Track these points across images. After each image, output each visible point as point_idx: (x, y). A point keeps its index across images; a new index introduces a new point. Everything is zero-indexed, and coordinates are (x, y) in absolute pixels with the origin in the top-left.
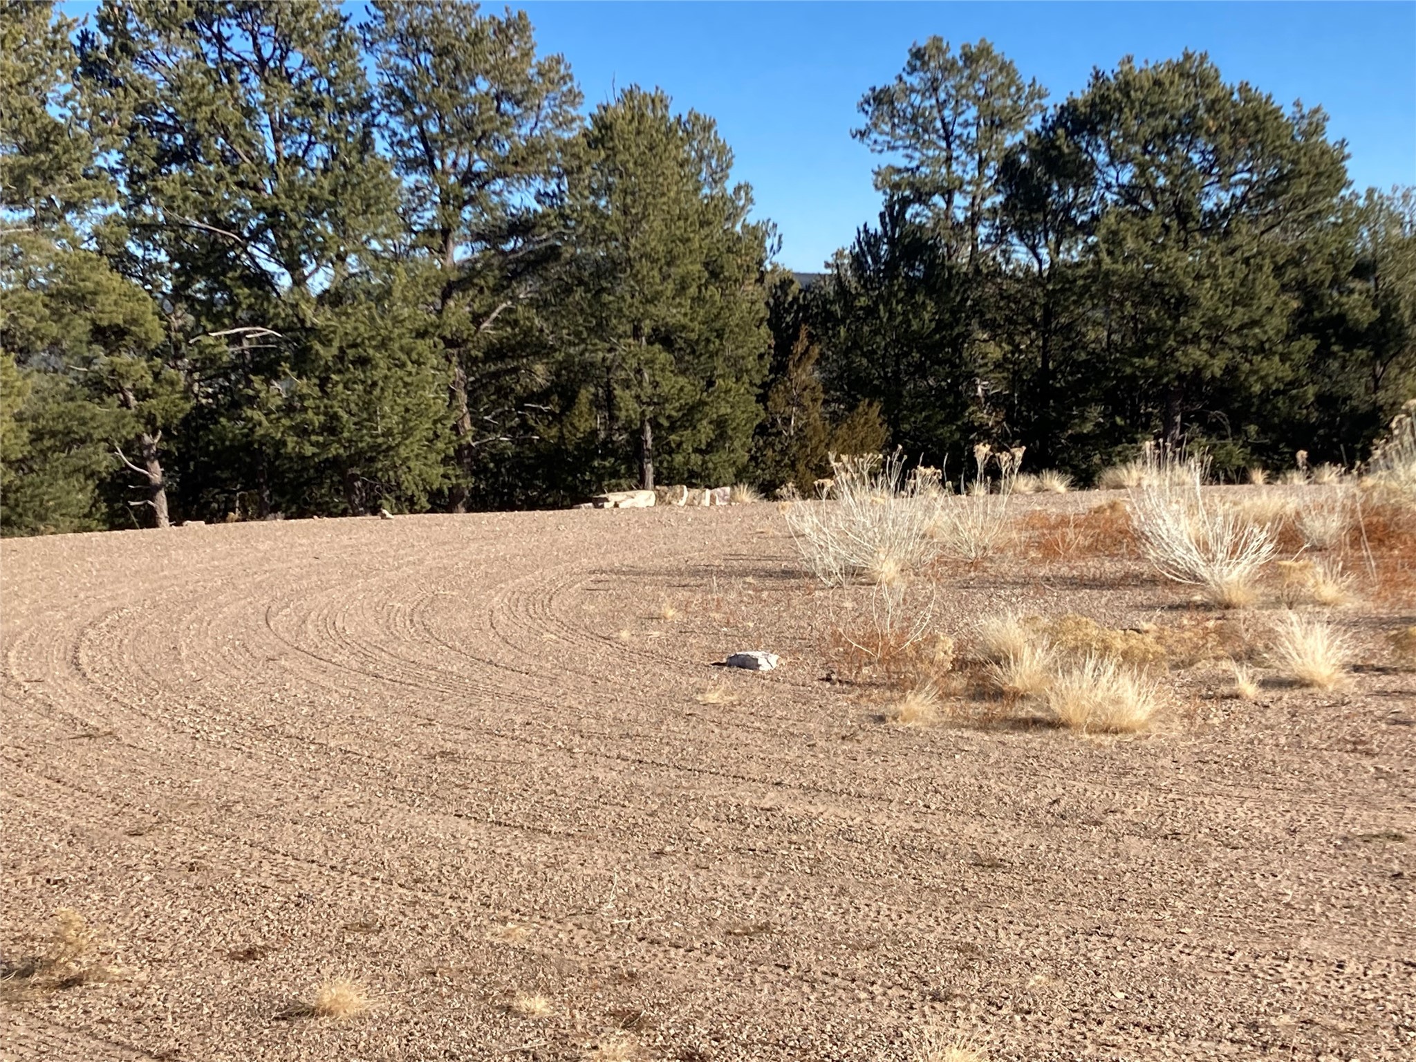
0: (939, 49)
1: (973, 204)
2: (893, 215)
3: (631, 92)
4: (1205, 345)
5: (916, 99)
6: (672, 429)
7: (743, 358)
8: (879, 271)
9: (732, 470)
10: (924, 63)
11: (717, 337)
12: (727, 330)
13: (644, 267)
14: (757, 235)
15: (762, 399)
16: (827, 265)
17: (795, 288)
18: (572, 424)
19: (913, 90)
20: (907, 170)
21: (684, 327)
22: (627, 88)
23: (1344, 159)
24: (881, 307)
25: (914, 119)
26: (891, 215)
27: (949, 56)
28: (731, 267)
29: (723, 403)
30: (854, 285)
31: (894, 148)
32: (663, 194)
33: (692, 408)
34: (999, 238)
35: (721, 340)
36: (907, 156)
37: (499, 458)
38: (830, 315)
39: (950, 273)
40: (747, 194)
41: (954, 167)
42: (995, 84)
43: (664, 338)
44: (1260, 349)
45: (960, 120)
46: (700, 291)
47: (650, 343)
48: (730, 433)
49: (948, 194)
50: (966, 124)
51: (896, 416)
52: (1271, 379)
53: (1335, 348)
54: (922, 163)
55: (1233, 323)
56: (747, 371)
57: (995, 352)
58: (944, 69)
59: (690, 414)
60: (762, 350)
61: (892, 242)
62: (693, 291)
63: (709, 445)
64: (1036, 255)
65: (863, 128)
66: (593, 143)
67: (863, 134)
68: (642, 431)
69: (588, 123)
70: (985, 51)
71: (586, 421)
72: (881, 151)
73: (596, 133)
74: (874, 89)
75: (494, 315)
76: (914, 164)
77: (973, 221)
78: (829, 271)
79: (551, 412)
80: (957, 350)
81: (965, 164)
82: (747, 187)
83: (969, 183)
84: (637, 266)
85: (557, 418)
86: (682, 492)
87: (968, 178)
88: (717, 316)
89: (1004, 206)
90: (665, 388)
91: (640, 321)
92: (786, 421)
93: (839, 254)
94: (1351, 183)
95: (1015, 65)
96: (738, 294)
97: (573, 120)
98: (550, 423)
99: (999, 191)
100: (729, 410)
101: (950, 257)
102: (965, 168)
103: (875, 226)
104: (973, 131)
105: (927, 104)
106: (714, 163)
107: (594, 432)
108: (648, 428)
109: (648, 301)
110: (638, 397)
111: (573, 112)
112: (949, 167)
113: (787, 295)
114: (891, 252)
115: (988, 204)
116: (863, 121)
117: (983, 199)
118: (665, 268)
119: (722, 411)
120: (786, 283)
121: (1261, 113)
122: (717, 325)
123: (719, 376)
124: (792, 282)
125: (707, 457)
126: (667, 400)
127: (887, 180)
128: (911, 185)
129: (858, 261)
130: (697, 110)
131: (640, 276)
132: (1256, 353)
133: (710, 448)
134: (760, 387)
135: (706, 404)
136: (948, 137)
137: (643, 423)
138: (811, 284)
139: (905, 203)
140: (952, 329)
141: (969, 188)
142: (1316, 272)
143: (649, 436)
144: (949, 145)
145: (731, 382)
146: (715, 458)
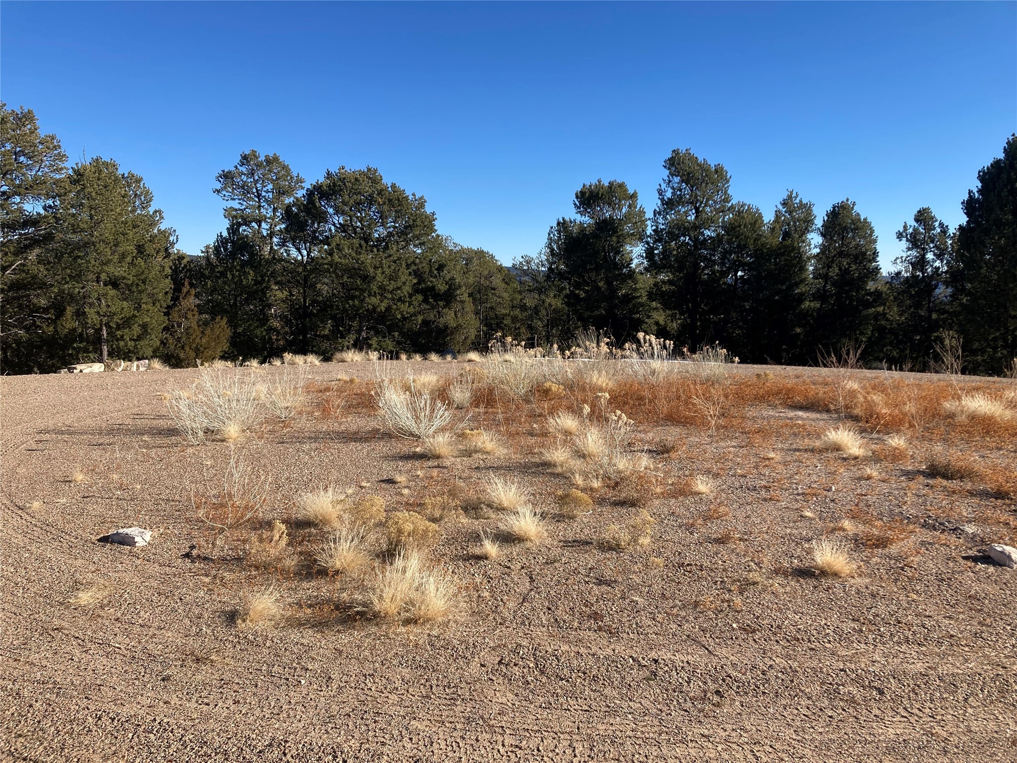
0: (255, 156)
1: (270, 228)
2: (233, 229)
3: (97, 160)
4: (378, 297)
5: (244, 178)
6: (118, 327)
7: (157, 294)
8: (227, 255)
9: (151, 349)
10: (248, 162)
11: (143, 283)
12: (148, 280)
13: (101, 247)
14: (165, 234)
15: (167, 314)
16: (202, 252)
17: (185, 261)
18: (62, 325)
19: (243, 174)
20: (240, 210)
21: (124, 278)
22: (95, 158)
23: (434, 220)
24: (228, 273)
25: (243, 187)
26: (232, 230)
27: (260, 159)
28: (150, 249)
29: (145, 316)
30: (215, 261)
31: (234, 199)
32: (112, 210)
33: (129, 318)
34: (283, 244)
35: (145, 285)
36: (240, 203)
37: (18, 342)
38: (203, 275)
39: (260, 258)
40: (160, 214)
41: (262, 210)
42: (281, 174)
43: (114, 283)
44: (400, 300)
45: (265, 189)
46: (133, 260)
47: (105, 285)
48: (149, 331)
49: (259, 223)
50: (267, 192)
51: (236, 323)
52: (405, 313)
53: (431, 300)
54: (247, 208)
55: (391, 288)
56: (159, 301)
57: (281, 295)
58: (257, 165)
59: (127, 322)
60: (167, 290)
61: (232, 242)
62: (129, 259)
63: (138, 336)
64: (300, 253)
65: (219, 188)
66: (74, 182)
67: (219, 191)
68: (101, 329)
69: (71, 172)
70: (276, 159)
71: (69, 323)
72: (227, 200)
73: (75, 177)
74: (223, 171)
75: (14, 267)
76: (243, 207)
77: (271, 235)
78: (203, 254)
79: (49, 318)
80: (264, 294)
81: (267, 209)
82: (160, 212)
83: (269, 218)
84: (98, 246)
85: (54, 322)
86: (120, 363)
87: (268, 216)
88: (143, 272)
89: (286, 229)
90: (113, 309)
91: (99, 274)
92: (179, 325)
93: (207, 247)
94: (436, 231)
95: (290, 167)
96: (154, 262)
97: (61, 169)
98: (49, 323)
99: (283, 223)
100: (149, 320)
101: (260, 251)
102: (267, 211)
103: (225, 234)
104: (271, 194)
105: (249, 180)
106: (143, 198)
107: (74, 330)
108: (104, 328)
109: (103, 263)
110: (98, 313)
111: (61, 165)
112: (259, 210)
113: (181, 264)
114: (233, 247)
115: (278, 228)
116: (219, 186)
117: (275, 226)
118: (113, 248)
119: (145, 320)
120: (181, 257)
121: (400, 197)
122: (142, 277)
123: (143, 303)
124: (184, 258)
125: (137, 343)
126: (114, 314)
127: (229, 213)
128: (242, 217)
129: (217, 249)
130: (132, 172)
131: (99, 251)
132: (398, 301)
133: (139, 338)
134: (165, 308)
135: (137, 317)
136: (259, 196)
137: (101, 325)
138: (193, 260)
139: (239, 225)
140: (262, 284)
141: (269, 221)
142: (423, 267)
143: (105, 332)
144: (259, 200)
145: (150, 307)
146: (142, 343)
